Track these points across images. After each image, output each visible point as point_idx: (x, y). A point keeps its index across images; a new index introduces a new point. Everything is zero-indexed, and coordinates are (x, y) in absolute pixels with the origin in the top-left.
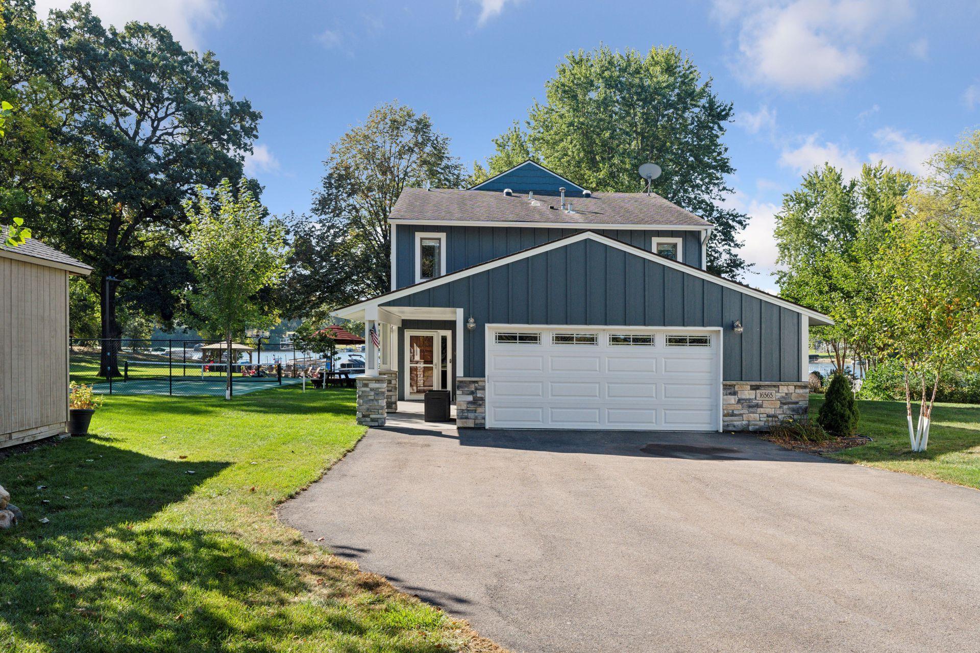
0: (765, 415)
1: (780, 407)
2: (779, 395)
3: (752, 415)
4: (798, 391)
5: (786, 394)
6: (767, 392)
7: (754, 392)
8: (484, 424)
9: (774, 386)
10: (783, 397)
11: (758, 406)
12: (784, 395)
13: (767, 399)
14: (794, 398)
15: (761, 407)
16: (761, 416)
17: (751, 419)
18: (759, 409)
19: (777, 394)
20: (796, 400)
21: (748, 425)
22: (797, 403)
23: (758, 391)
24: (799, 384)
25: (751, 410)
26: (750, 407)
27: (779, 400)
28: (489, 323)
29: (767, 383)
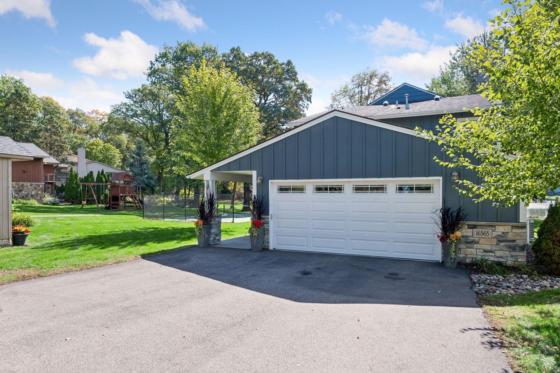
0: (482, 251)
1: (497, 244)
2: (495, 234)
3: (469, 250)
4: (515, 230)
5: (503, 233)
6: (483, 230)
7: (471, 230)
8: (268, 246)
9: (491, 226)
10: (500, 236)
11: (473, 242)
12: (501, 233)
13: (483, 236)
14: (510, 237)
15: (478, 243)
16: (478, 251)
17: (467, 253)
18: (475, 245)
19: (494, 233)
20: (513, 238)
21: (466, 258)
22: (514, 241)
23: (474, 230)
24: (515, 224)
25: (468, 245)
26: (467, 243)
27: (495, 237)
28: (274, 179)
29: (482, 223)
